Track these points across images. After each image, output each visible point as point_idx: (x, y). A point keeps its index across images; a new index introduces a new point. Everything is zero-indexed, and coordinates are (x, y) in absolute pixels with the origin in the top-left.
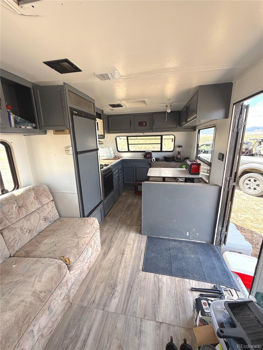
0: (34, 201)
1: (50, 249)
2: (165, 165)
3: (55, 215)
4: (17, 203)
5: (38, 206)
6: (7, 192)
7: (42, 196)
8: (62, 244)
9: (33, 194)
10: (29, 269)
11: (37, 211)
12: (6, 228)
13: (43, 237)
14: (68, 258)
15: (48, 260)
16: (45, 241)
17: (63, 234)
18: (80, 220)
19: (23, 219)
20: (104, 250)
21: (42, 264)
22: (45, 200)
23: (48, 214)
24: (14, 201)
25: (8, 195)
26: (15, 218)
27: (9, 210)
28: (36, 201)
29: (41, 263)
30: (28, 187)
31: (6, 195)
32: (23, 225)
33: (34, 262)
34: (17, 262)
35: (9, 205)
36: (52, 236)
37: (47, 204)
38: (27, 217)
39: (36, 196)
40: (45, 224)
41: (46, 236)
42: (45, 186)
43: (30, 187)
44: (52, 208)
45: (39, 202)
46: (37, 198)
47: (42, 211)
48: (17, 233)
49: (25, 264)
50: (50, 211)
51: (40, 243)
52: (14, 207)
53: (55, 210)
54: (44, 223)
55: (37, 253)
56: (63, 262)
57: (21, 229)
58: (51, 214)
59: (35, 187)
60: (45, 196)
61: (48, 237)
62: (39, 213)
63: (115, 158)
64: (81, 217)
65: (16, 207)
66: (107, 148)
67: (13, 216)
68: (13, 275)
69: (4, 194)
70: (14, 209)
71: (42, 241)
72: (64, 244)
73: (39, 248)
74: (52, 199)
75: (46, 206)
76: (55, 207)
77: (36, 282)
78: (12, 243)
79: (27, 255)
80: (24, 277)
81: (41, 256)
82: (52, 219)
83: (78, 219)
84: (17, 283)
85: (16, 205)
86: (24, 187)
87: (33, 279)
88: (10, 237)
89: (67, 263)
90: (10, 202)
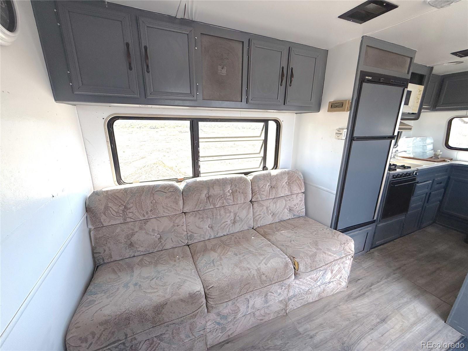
0: (285, 186)
1: (284, 242)
3: (301, 211)
4: (271, 182)
5: (287, 193)
6: (267, 169)
7: (294, 183)
8: (298, 244)
9: (286, 178)
10: (261, 248)
11: (285, 197)
12: (257, 202)
13: (283, 227)
14: (298, 263)
15: (279, 251)
16: (283, 231)
17: (302, 234)
18: (328, 229)
19: (271, 200)
20: (351, 291)
21: (273, 251)
22: (296, 189)
23: (295, 205)
24: (268, 180)
25: (266, 172)
26: (265, 196)
27: (263, 186)
28: (287, 186)
29: (273, 249)
30: (284, 170)
31: (265, 172)
32: (270, 206)
33: (267, 245)
34: (256, 235)
35: (264, 182)
36: (291, 231)
37: (296, 195)
38: (275, 199)
39: (288, 181)
40: (288, 215)
41: (286, 228)
42: (300, 174)
43: (286, 170)
44: (300, 201)
45: (289, 188)
46: (289, 184)
47: (289, 200)
48: (263, 210)
49: (261, 241)
50: (298, 204)
51: (278, 231)
52: (268, 185)
53: (303, 205)
54: (288, 213)
55: (273, 238)
56: (291, 262)
57: (267, 208)
58: (297, 207)
59: (290, 171)
60: (297, 185)
61: (287, 229)
62: (286, 201)
63: (435, 158)
64: (331, 227)
65: (269, 185)
66: (419, 138)
67: (265, 193)
68: (250, 244)
69: (264, 170)
70: (267, 186)
71: (280, 230)
72: (299, 245)
73: (275, 235)
74: (303, 191)
75: (295, 196)
76: (304, 201)
77: (263, 262)
78: (258, 217)
79: (265, 235)
80: (256, 251)
81: (275, 243)
82: (296, 213)
83: (326, 227)
84: (250, 252)
85: (269, 184)
86: (282, 169)
87: (262, 258)
88: (257, 211)
89: (295, 266)
90: (265, 179)
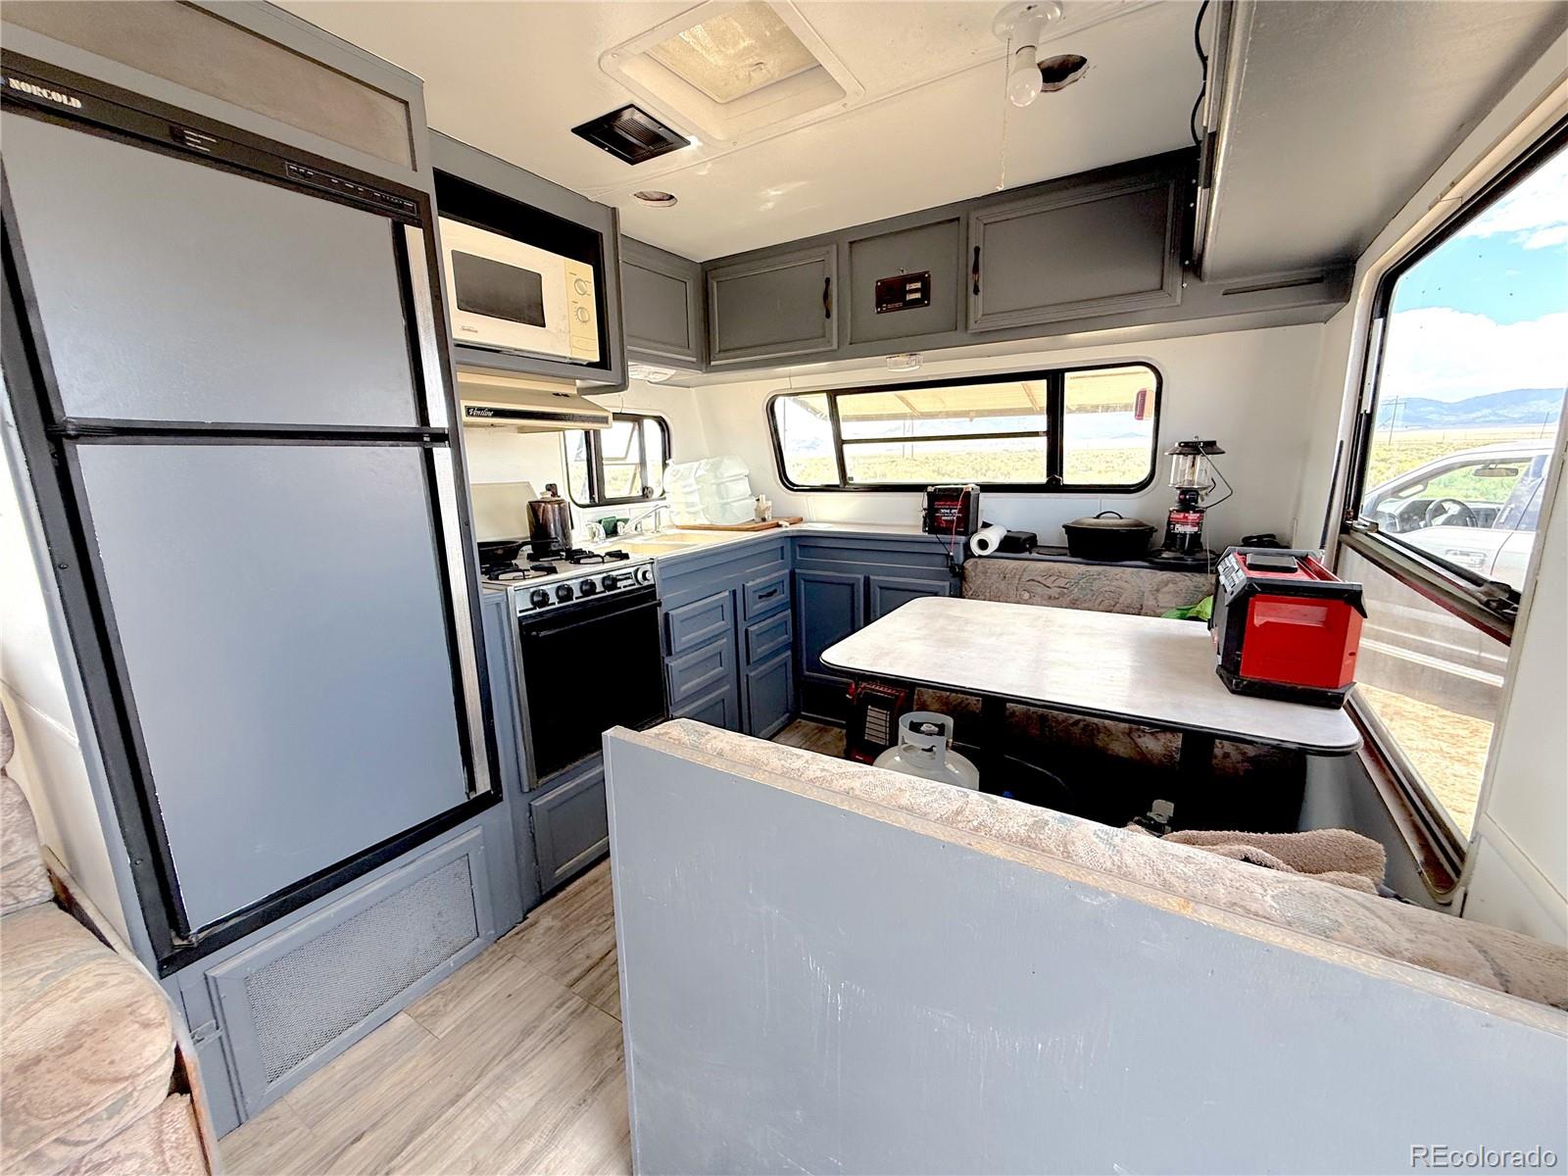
2: (1062, 582)
